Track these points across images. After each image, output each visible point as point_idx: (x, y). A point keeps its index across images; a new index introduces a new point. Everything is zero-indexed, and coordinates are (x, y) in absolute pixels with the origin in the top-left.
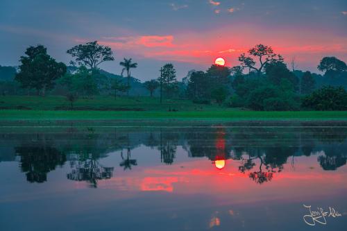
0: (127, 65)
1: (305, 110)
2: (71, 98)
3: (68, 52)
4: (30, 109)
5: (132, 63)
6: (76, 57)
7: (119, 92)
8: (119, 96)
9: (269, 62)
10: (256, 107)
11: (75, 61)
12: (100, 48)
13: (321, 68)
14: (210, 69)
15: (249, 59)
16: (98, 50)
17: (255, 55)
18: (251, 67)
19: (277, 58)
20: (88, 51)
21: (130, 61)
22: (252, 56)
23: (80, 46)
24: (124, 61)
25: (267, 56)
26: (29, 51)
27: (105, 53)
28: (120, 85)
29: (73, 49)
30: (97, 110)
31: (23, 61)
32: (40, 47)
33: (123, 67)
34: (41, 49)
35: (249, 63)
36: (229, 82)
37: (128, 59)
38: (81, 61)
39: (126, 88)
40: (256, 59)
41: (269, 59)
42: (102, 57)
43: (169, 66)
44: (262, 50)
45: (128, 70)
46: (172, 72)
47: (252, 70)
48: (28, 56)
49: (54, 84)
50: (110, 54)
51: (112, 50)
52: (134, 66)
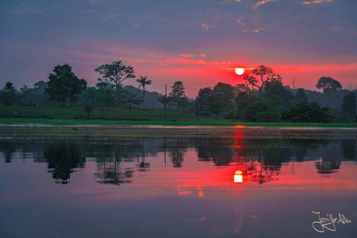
0: (143, 82)
1: (283, 122)
2: (88, 110)
3: (96, 70)
4: (53, 118)
5: (147, 80)
6: (103, 75)
7: (133, 105)
8: (134, 108)
9: (269, 81)
10: (250, 119)
11: (102, 78)
12: (124, 67)
13: (319, 86)
14: (216, 86)
15: (252, 77)
16: (122, 69)
17: (257, 74)
18: (254, 85)
19: (276, 77)
20: (113, 69)
21: (145, 79)
22: (255, 76)
23: (107, 65)
24: (140, 79)
25: (267, 76)
26: (56, 69)
27: (128, 71)
28: (134, 98)
29: (100, 68)
30: (109, 119)
31: (50, 78)
32: (66, 66)
33: (140, 84)
34: (67, 68)
35: (252, 81)
36: (232, 97)
37: (144, 77)
38: (107, 78)
39: (140, 101)
40: (258, 77)
41: (270, 78)
42: (125, 75)
43: (179, 83)
44: (264, 70)
45: (144, 86)
46: (182, 89)
47: (255, 87)
48: (55, 73)
49: (78, 97)
50: (132, 72)
51: (134, 69)
52: (149, 83)
